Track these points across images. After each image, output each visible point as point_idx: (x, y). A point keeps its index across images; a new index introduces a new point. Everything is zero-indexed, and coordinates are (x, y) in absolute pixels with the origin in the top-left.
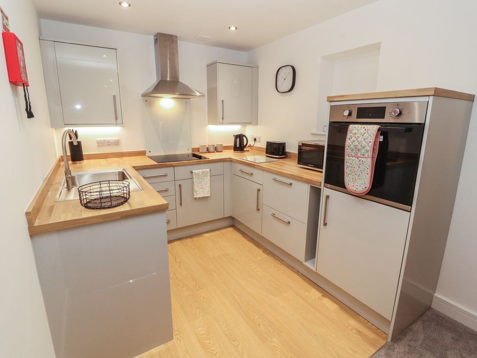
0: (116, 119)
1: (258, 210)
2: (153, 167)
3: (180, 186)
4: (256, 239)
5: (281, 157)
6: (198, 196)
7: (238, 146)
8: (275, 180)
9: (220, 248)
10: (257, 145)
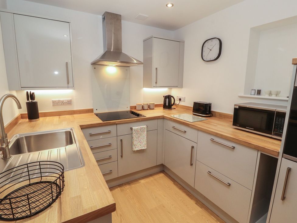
0: (68, 83)
1: (192, 165)
2: (98, 125)
3: (121, 140)
4: (186, 187)
5: (208, 115)
6: (136, 149)
7: (167, 104)
8: (212, 140)
9: (156, 198)
10: (182, 103)
